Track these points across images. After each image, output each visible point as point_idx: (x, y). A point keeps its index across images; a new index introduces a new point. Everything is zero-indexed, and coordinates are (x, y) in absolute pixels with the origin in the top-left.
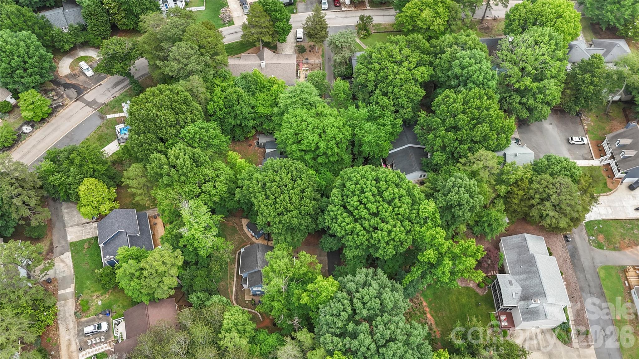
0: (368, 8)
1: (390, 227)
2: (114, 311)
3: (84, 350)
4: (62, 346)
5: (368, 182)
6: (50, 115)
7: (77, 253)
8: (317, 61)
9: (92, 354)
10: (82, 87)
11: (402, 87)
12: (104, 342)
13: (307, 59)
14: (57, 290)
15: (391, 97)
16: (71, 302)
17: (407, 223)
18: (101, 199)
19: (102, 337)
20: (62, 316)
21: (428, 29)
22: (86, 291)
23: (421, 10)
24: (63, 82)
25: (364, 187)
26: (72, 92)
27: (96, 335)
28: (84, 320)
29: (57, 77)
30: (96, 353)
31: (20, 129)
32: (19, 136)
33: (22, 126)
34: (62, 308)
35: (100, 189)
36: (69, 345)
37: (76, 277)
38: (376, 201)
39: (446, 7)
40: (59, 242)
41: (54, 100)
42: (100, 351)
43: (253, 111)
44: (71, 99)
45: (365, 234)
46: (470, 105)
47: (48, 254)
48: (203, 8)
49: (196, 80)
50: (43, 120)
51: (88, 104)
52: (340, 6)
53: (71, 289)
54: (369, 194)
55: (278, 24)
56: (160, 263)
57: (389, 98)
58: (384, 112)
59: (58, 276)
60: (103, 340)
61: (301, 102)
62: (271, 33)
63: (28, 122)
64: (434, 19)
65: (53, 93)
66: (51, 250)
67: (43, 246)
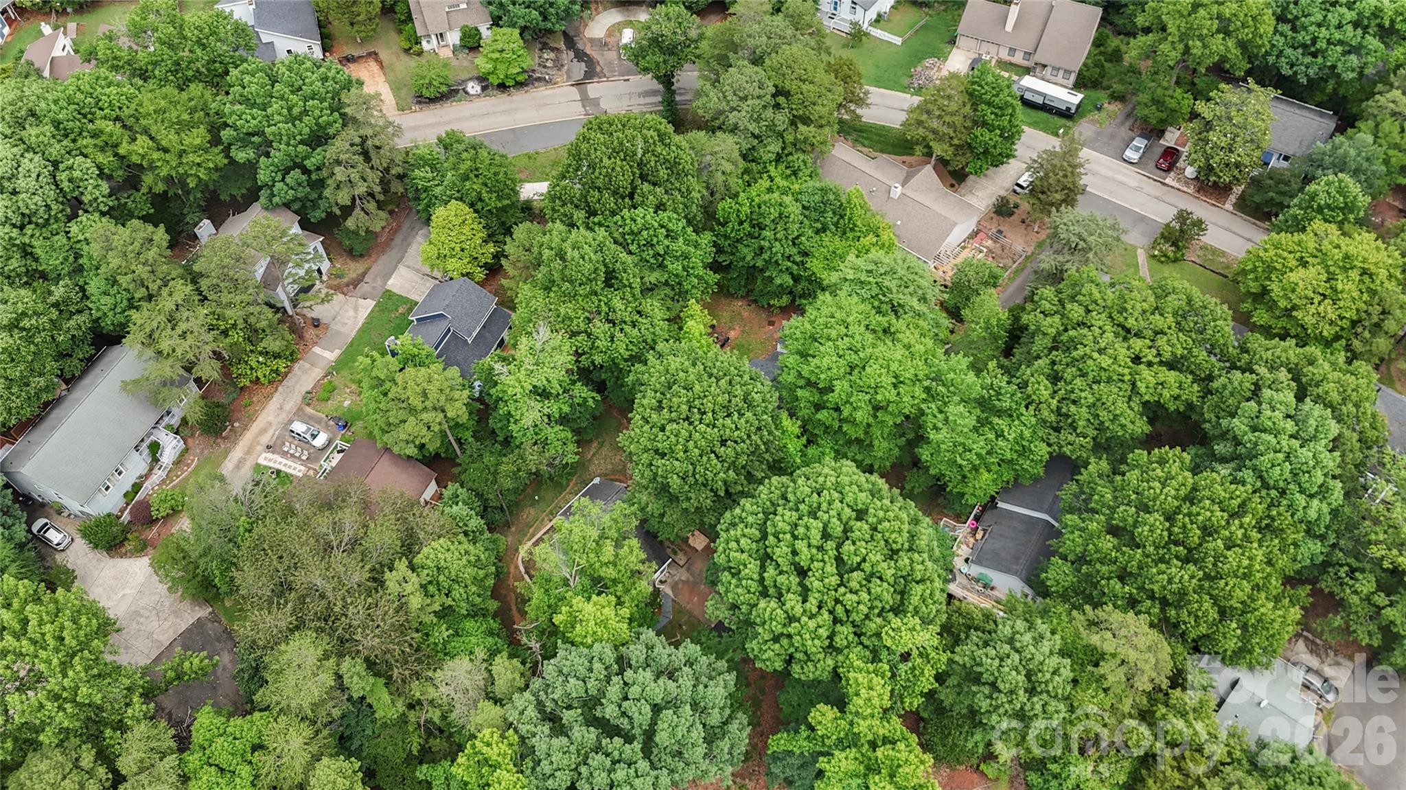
0: (1228, 206)
1: (798, 610)
2: (353, 429)
3: (273, 453)
4: (254, 425)
5: (837, 504)
6: (519, 85)
7: (383, 311)
8: (1019, 247)
9: (277, 466)
10: (598, 69)
11: (1095, 387)
12: (304, 463)
13: (1000, 232)
14: (315, 343)
15: (1063, 391)
16: (317, 373)
17: (845, 631)
18: (458, 249)
19: (306, 452)
20: (290, 384)
21: (1288, 313)
22: (345, 373)
23: (1303, 263)
24: (580, 46)
25: (824, 506)
26: (579, 69)
27: (302, 444)
28: (309, 410)
29: (578, 33)
30: (283, 469)
31: (465, 81)
32: (457, 91)
33: (470, 79)
34: (299, 373)
35: (466, 230)
36: (263, 431)
37: (351, 344)
38: (820, 548)
39: (1369, 290)
40: (374, 279)
41: (545, 67)
42: (291, 471)
43: (798, 259)
44: (569, 77)
45: (752, 590)
46: (1194, 509)
47: (347, 285)
48: (898, 41)
49: (726, 146)
50: (502, 87)
51: (585, 99)
52: (1168, 170)
53: (331, 356)
54: (816, 526)
55: (978, 131)
56: (418, 389)
57: (1055, 392)
58: (1023, 410)
59: (334, 327)
60: (304, 458)
61: (875, 290)
62: (956, 142)
63: (482, 79)
64: (1317, 299)
65: (552, 55)
66: (356, 283)
67: (353, 269)
